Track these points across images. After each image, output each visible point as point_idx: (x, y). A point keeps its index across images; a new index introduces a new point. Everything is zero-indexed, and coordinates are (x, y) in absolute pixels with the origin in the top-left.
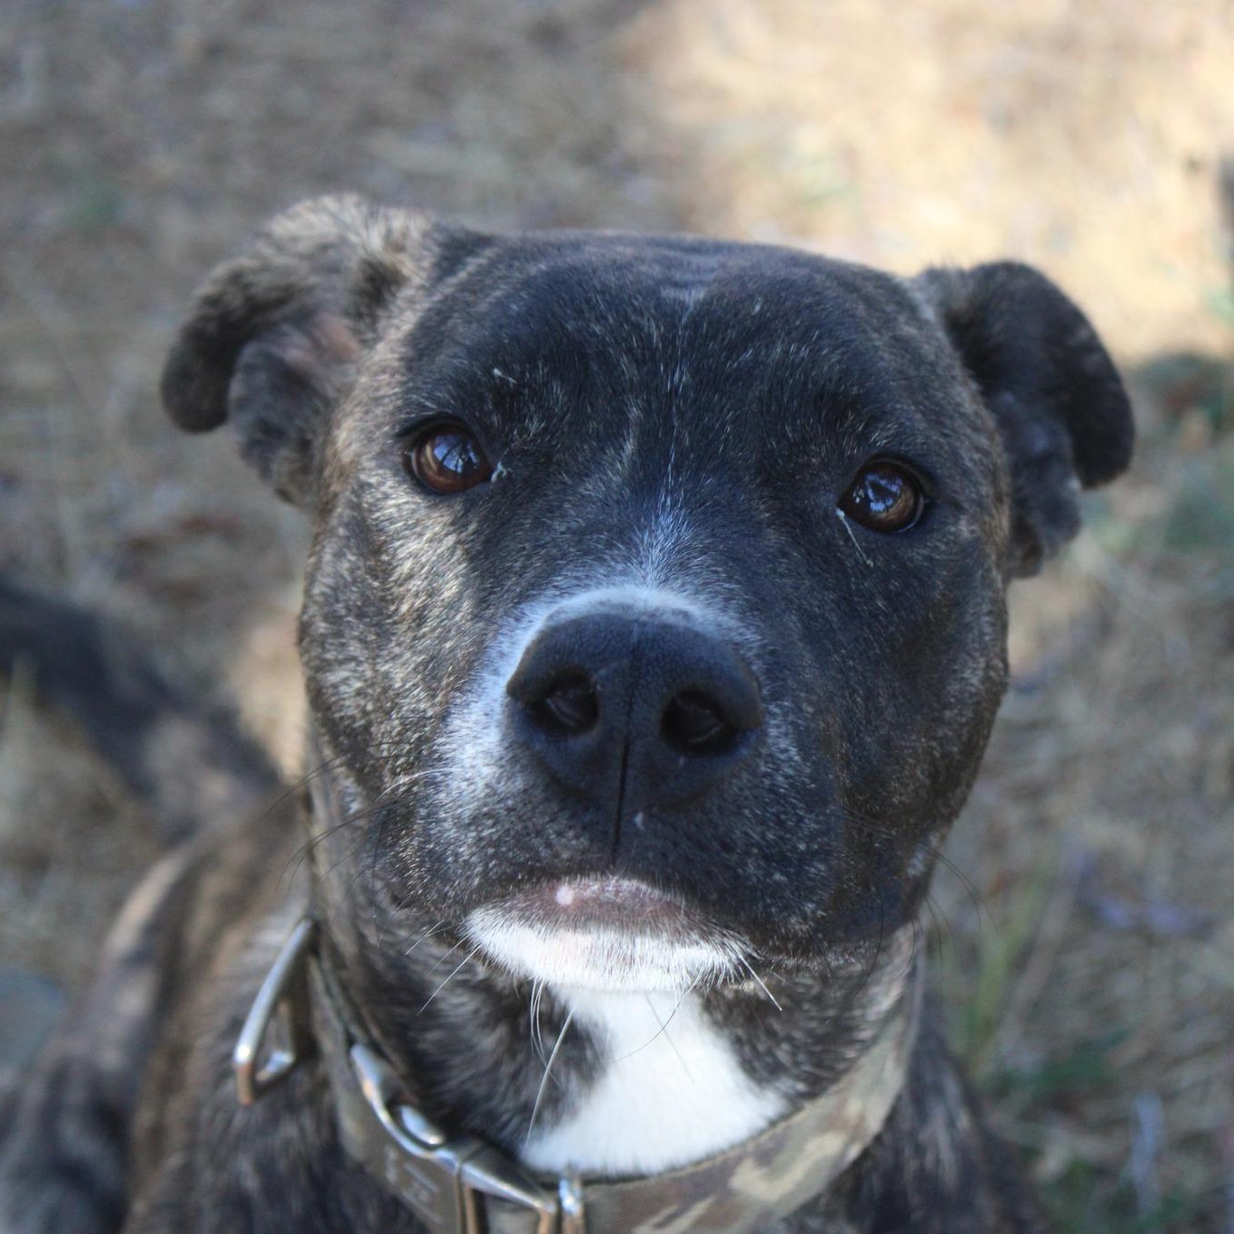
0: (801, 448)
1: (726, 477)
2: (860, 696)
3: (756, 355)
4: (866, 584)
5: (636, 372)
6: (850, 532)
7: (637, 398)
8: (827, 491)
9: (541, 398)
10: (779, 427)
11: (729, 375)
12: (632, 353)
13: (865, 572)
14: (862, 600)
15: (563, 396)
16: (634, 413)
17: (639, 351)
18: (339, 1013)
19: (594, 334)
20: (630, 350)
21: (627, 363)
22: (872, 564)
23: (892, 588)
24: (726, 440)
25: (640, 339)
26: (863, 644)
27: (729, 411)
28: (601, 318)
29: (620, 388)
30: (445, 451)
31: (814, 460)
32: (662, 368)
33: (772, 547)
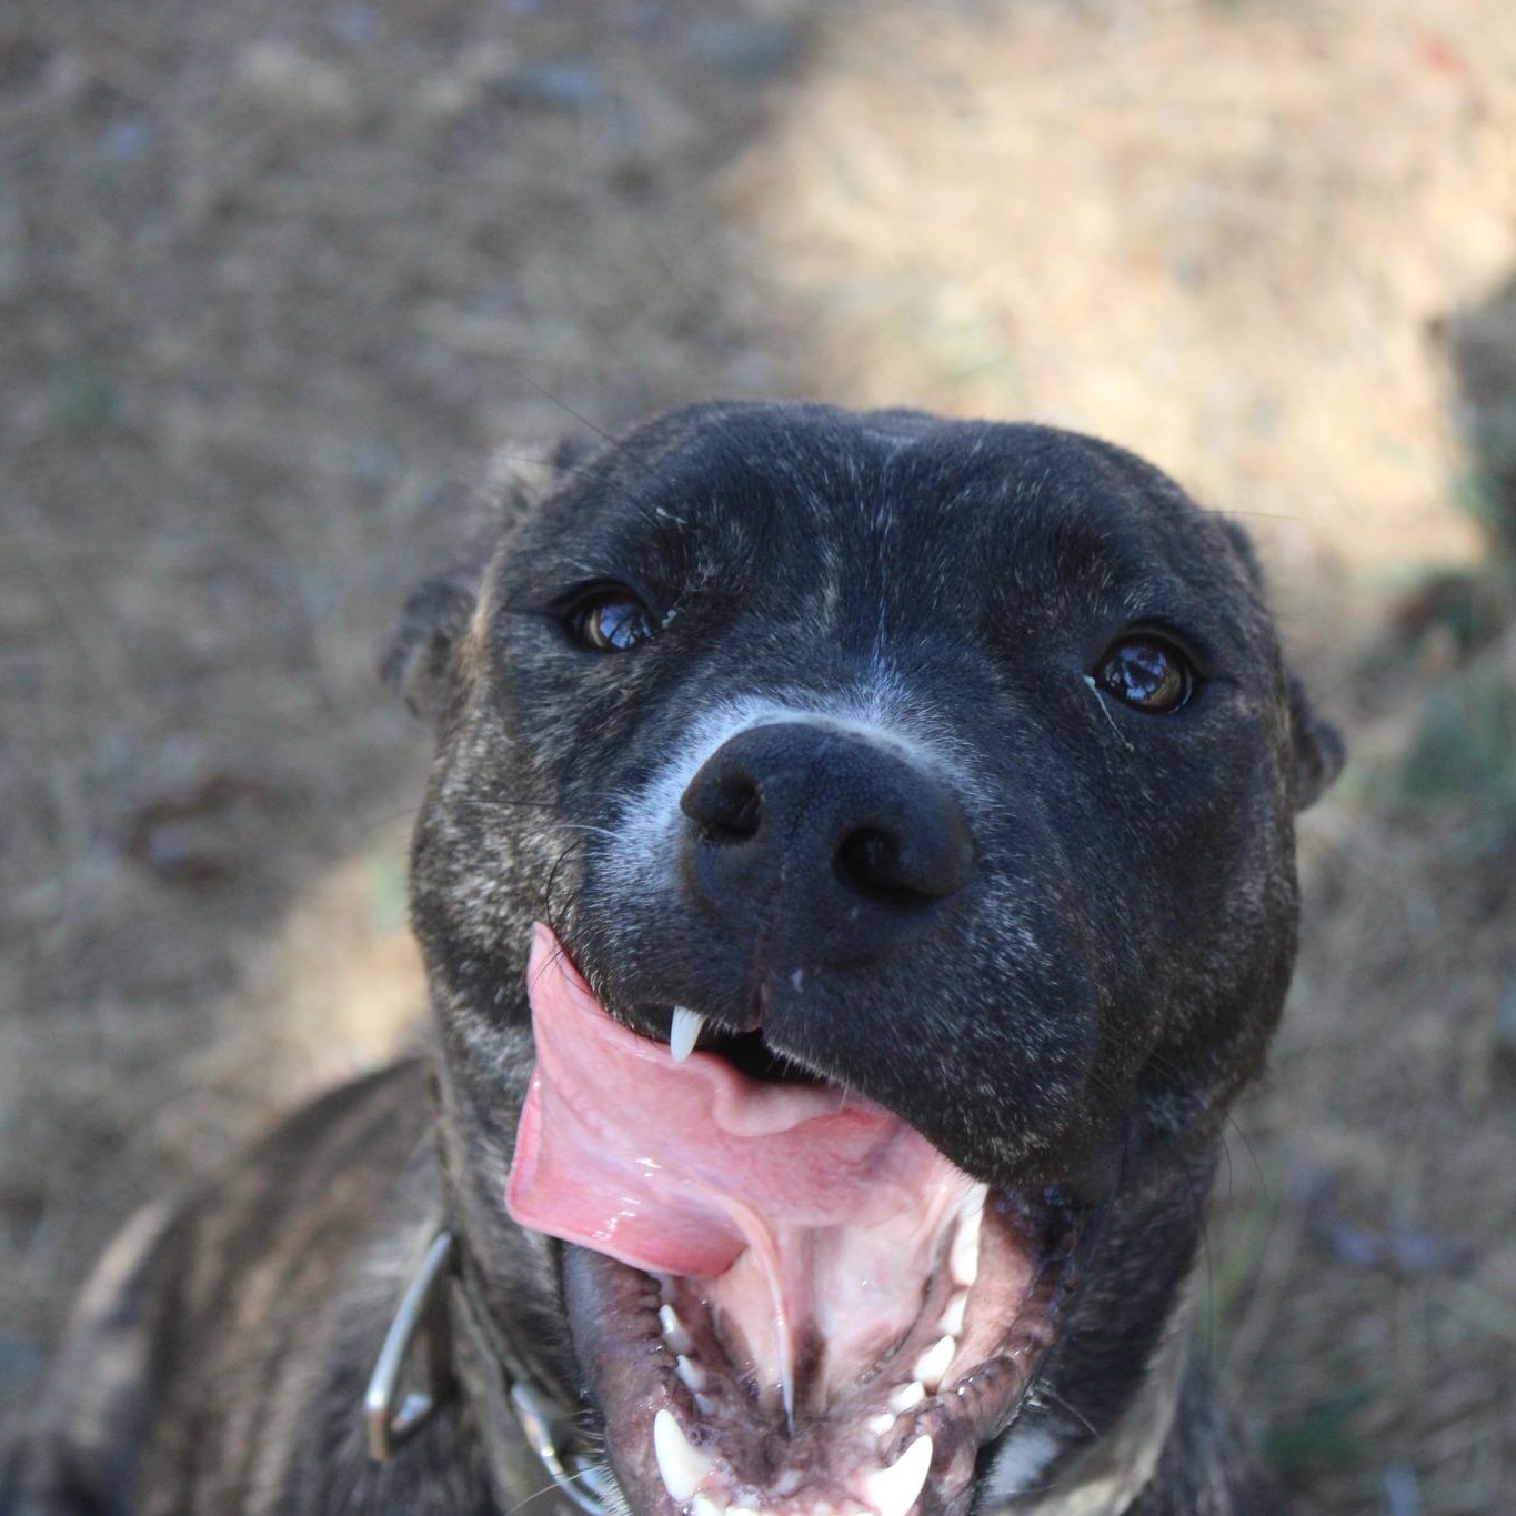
0: (1034, 598)
1: (943, 636)
2: (1121, 897)
3: (974, 495)
4: (1127, 770)
5: (827, 511)
6: (1103, 707)
7: (831, 540)
8: (1069, 652)
9: (716, 539)
10: (1007, 574)
11: (942, 518)
12: (824, 492)
13: (1124, 756)
14: (1122, 787)
15: (744, 537)
16: (829, 558)
17: (833, 488)
18: (491, 1344)
19: (781, 471)
20: (821, 488)
21: (817, 502)
22: (1132, 748)
23: (1159, 775)
24: (941, 591)
25: (834, 475)
26: (1123, 839)
27: (942, 558)
28: (789, 454)
29: (810, 531)
30: (613, 627)
31: (1050, 613)
32: (862, 507)
33: (1008, 715)
